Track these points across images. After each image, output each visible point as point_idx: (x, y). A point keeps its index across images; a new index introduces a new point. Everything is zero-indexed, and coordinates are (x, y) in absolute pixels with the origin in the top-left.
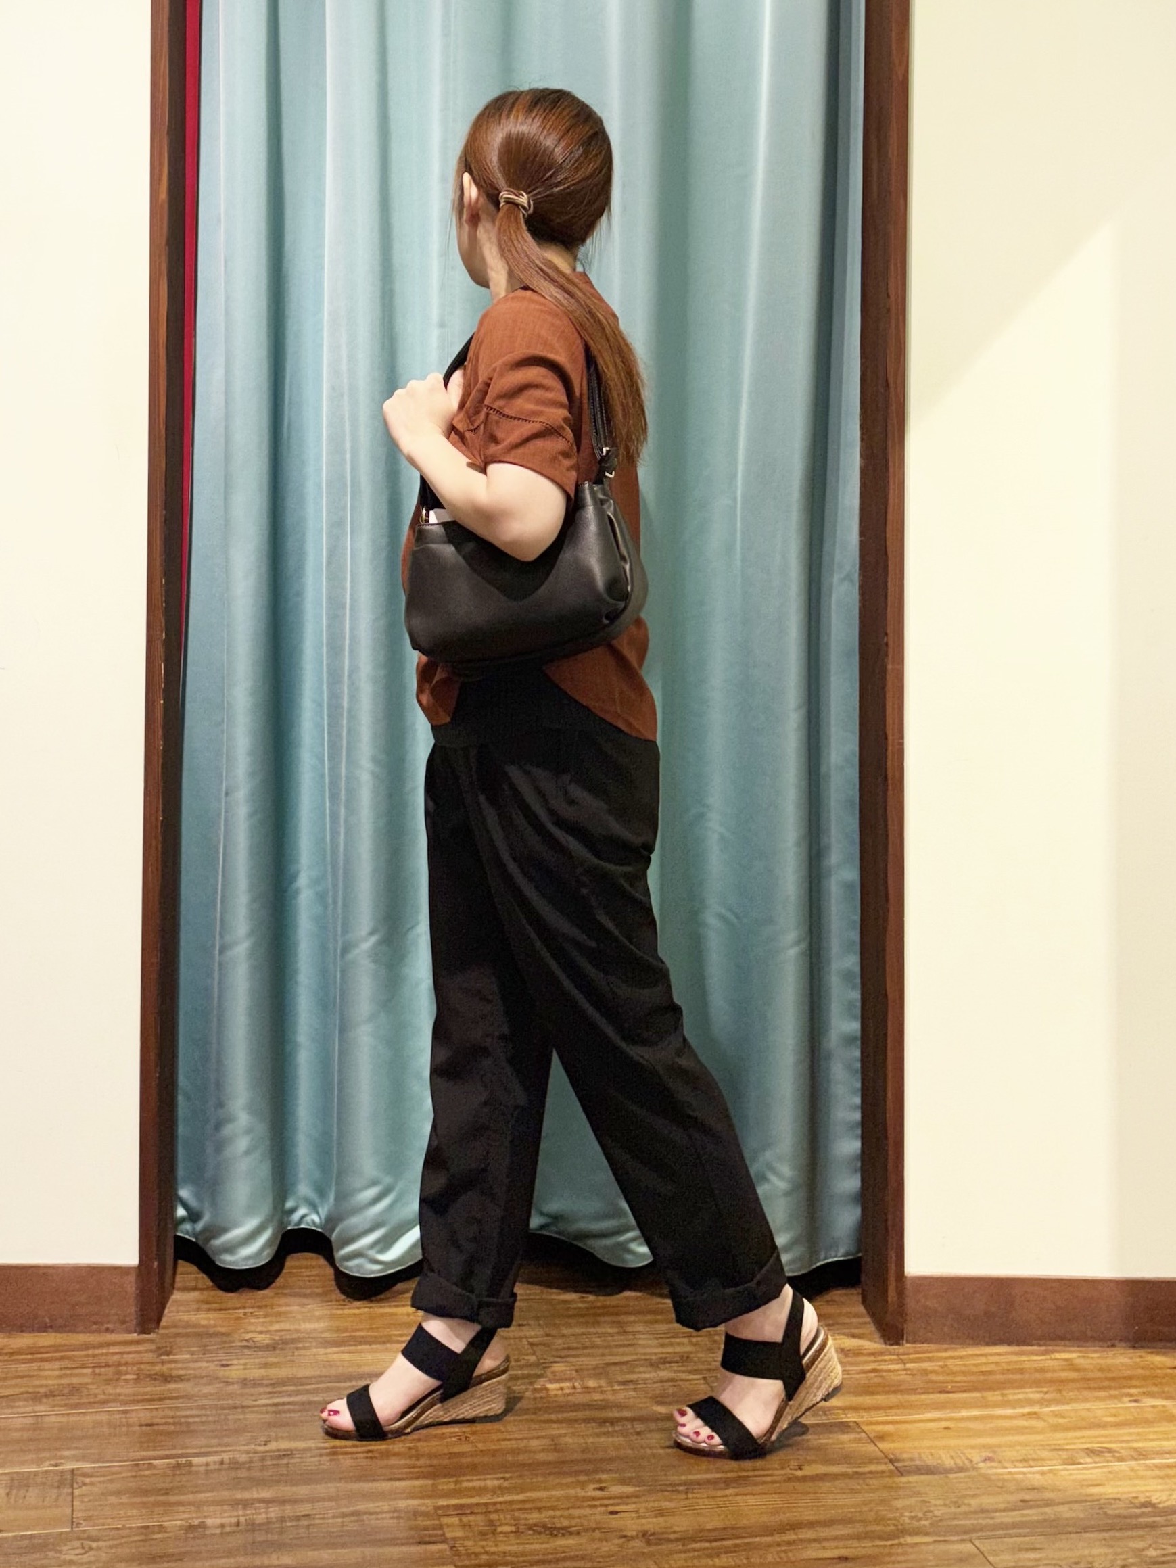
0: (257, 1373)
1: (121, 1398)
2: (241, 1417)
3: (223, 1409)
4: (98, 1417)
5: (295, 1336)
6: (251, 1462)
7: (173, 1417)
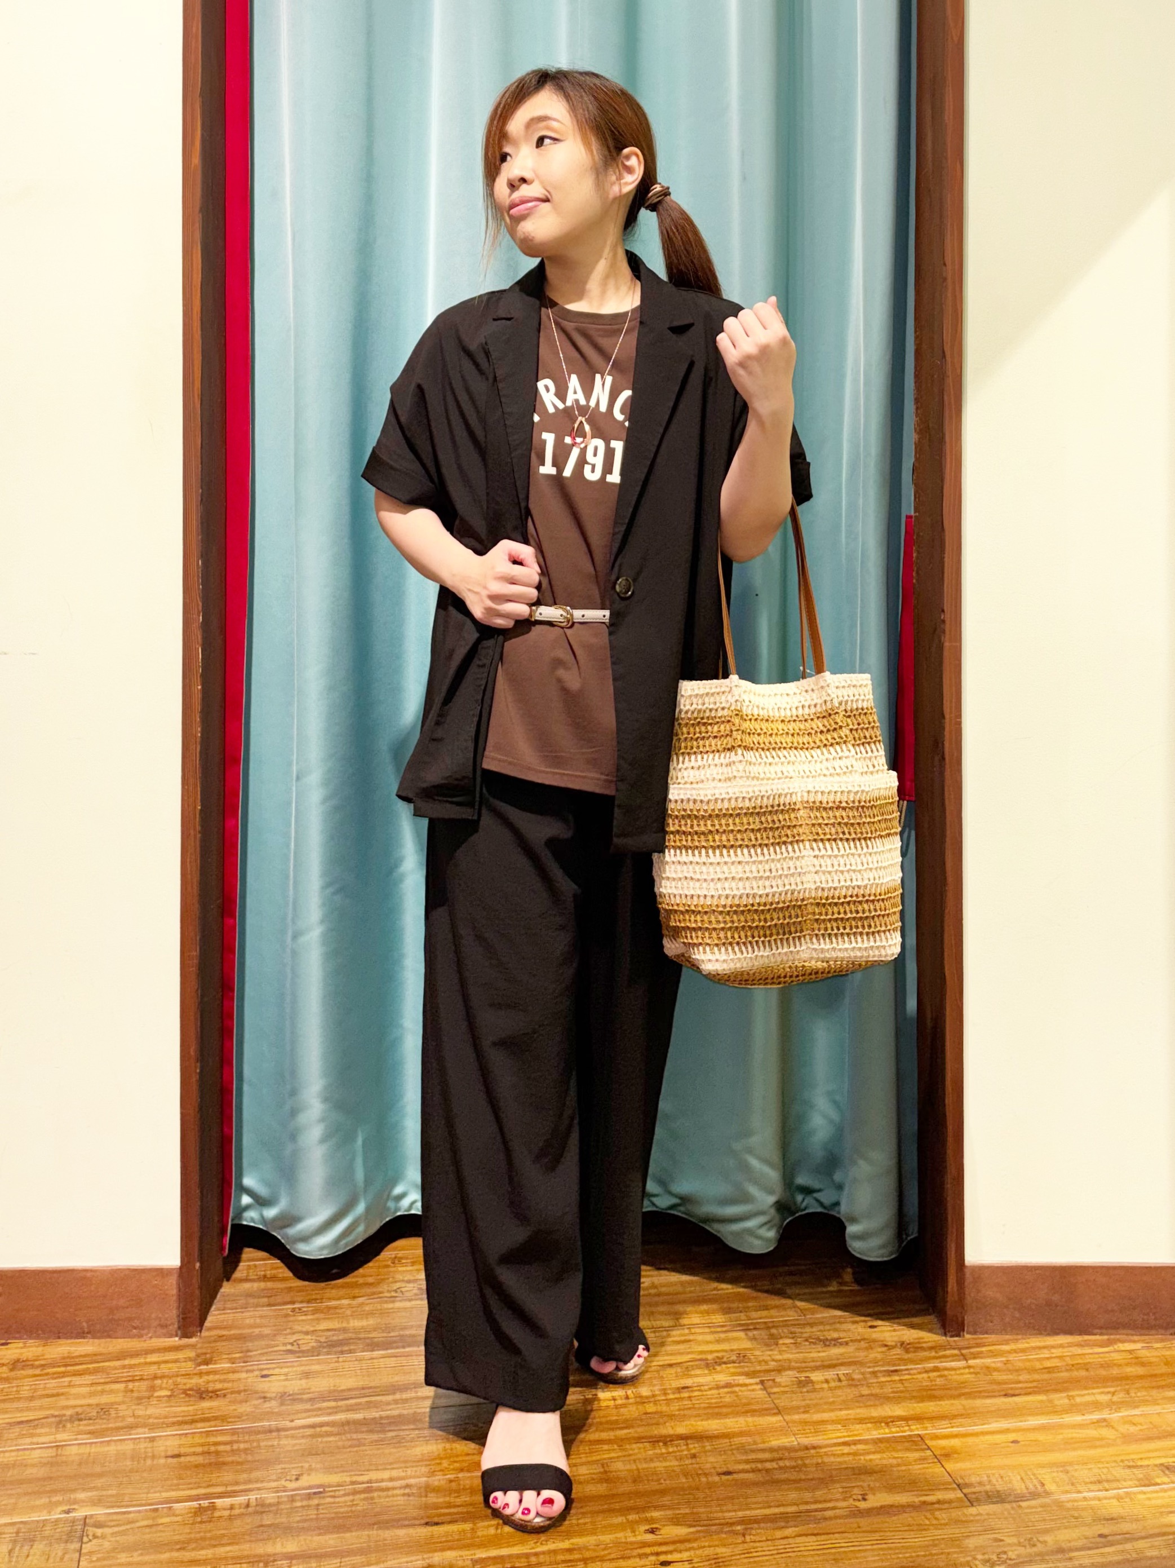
0: (295, 1385)
1: (151, 1421)
2: (275, 1443)
3: (259, 1433)
4: (121, 1447)
5: (341, 1337)
6: (279, 1503)
7: (202, 1445)
